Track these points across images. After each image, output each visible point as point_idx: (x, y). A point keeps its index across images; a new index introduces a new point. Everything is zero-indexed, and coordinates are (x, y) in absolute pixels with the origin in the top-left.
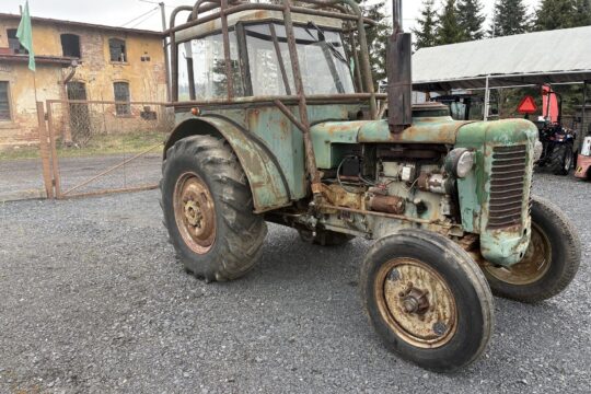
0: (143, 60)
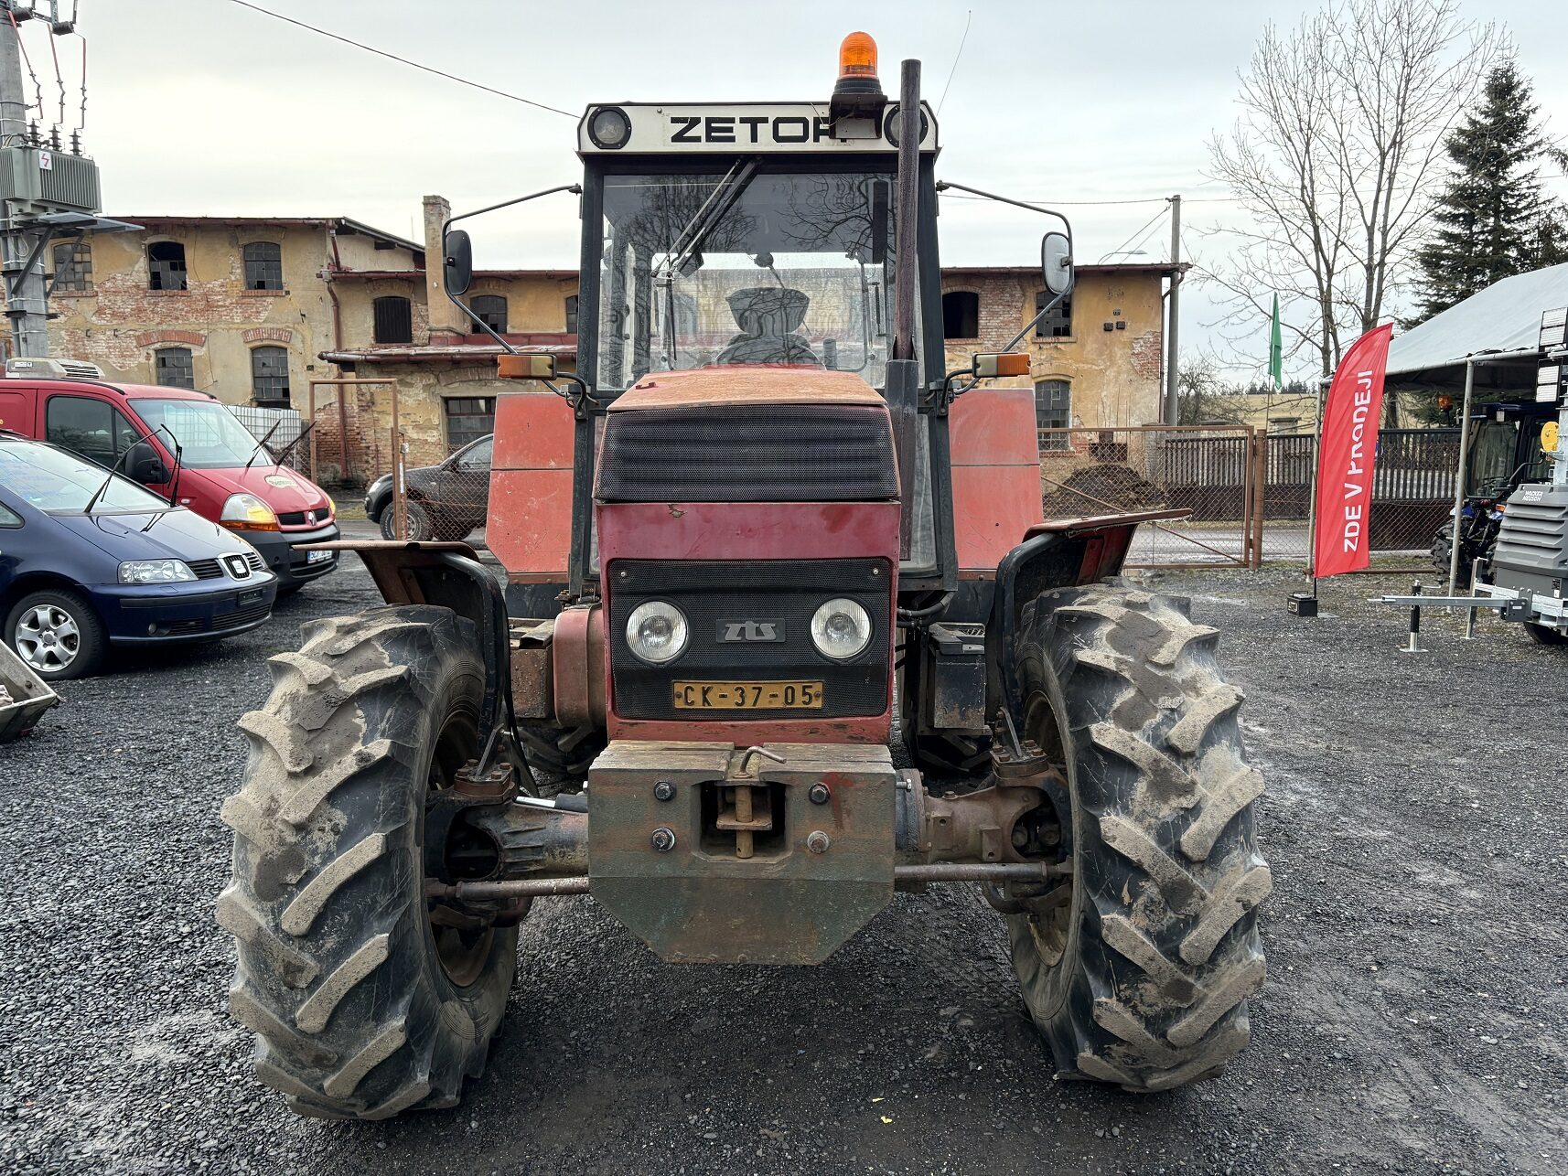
0: (1108, 328)
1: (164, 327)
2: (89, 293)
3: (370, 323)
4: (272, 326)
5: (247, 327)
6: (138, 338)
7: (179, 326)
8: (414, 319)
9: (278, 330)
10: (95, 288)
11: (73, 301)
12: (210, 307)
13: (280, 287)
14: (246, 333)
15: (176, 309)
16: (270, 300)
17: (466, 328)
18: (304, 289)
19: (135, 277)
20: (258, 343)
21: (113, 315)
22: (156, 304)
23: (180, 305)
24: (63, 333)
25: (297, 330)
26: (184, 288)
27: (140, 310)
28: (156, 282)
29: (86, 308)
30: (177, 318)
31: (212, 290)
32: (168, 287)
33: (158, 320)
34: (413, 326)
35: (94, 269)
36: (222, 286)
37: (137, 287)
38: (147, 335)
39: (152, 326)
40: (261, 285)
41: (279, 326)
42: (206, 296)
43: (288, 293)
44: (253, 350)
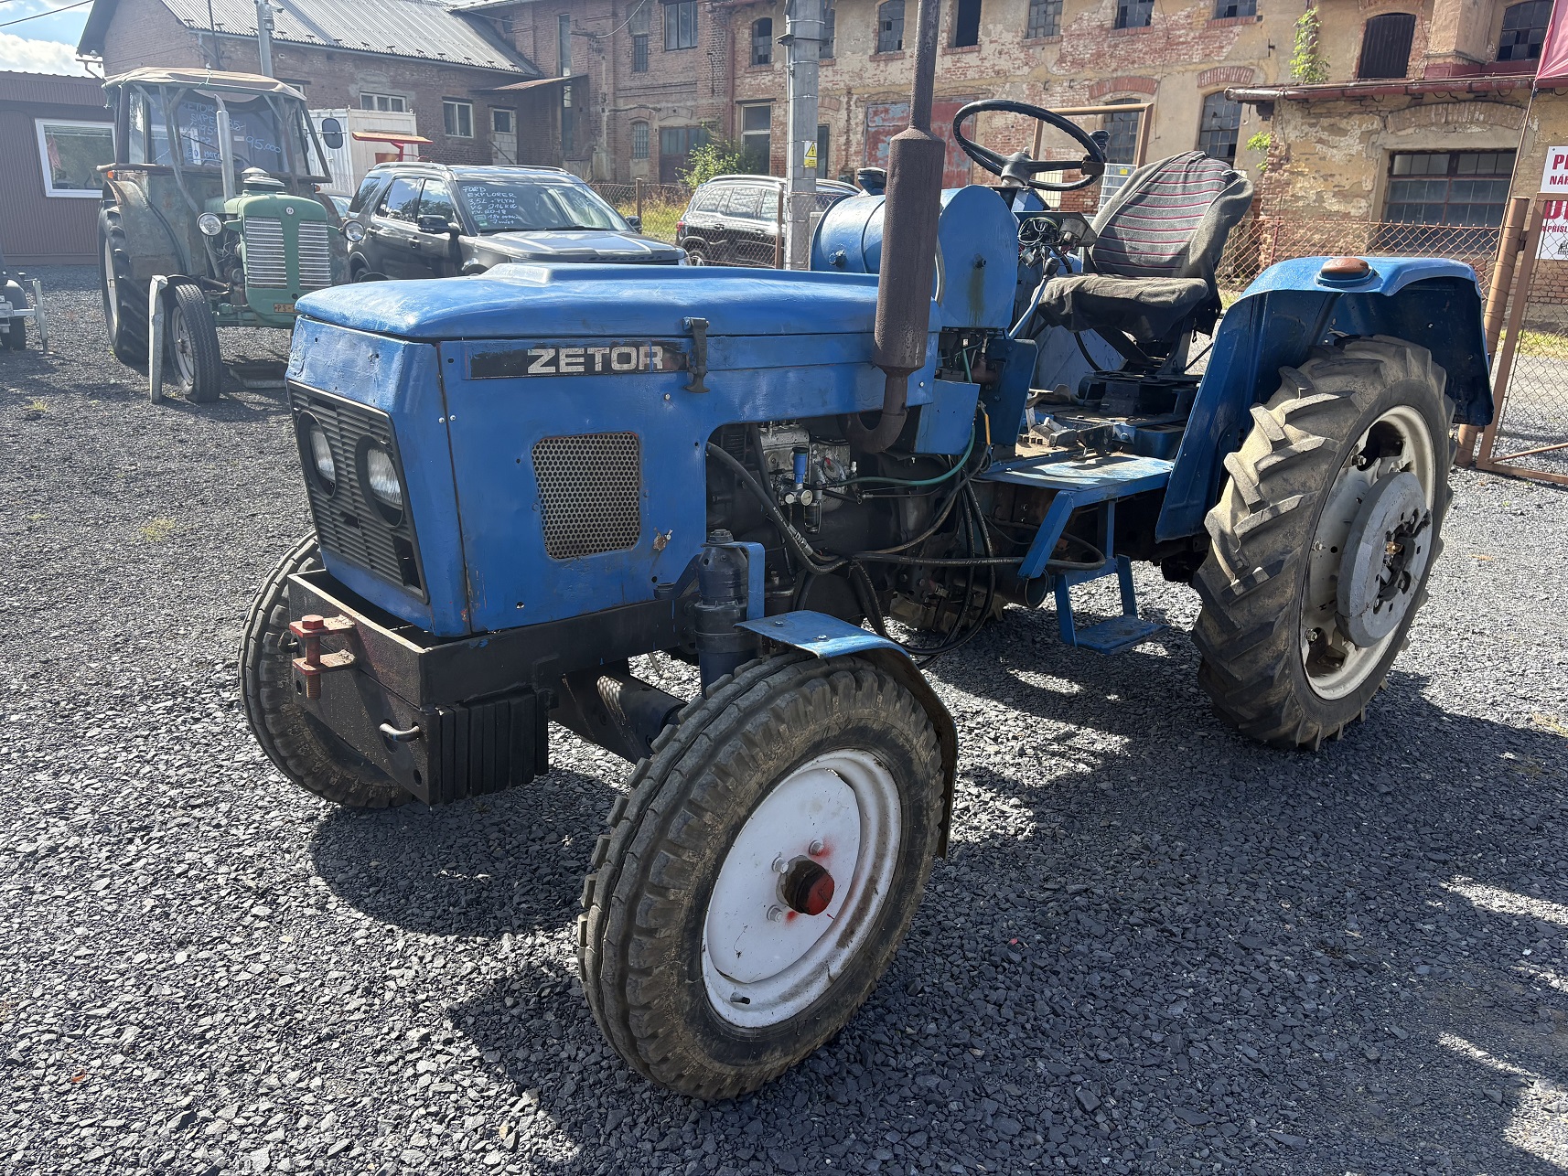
1: (1119, 73)
2: (1056, 38)
3: (1354, 52)
4: (1233, 64)
5: (1203, 67)
6: (1091, 88)
7: (1135, 71)
8: (1416, 44)
9: (1239, 68)
10: (1062, 32)
11: (1040, 48)
12: (1170, 43)
13: (1252, 11)
14: (1202, 73)
15: (1135, 51)
16: (1238, 29)
17: (1489, 52)
18: (1281, 13)
19: (1101, 16)
20: (1213, 88)
21: (1072, 63)
22: (1116, 46)
23: (1139, 45)
24: (1025, 86)
25: (1261, 69)
26: (1148, 23)
27: (1099, 55)
28: (1122, 21)
29: (1049, 55)
30: (1133, 62)
31: (1176, 23)
32: (1133, 25)
33: (1114, 65)
34: (1413, 53)
35: (1064, 11)
36: (1188, 17)
37: (1101, 27)
38: (1100, 84)
39: (1106, 74)
40: (1232, 12)
41: (1242, 64)
42: (1168, 31)
43: (1260, 18)
44: (1206, 98)
